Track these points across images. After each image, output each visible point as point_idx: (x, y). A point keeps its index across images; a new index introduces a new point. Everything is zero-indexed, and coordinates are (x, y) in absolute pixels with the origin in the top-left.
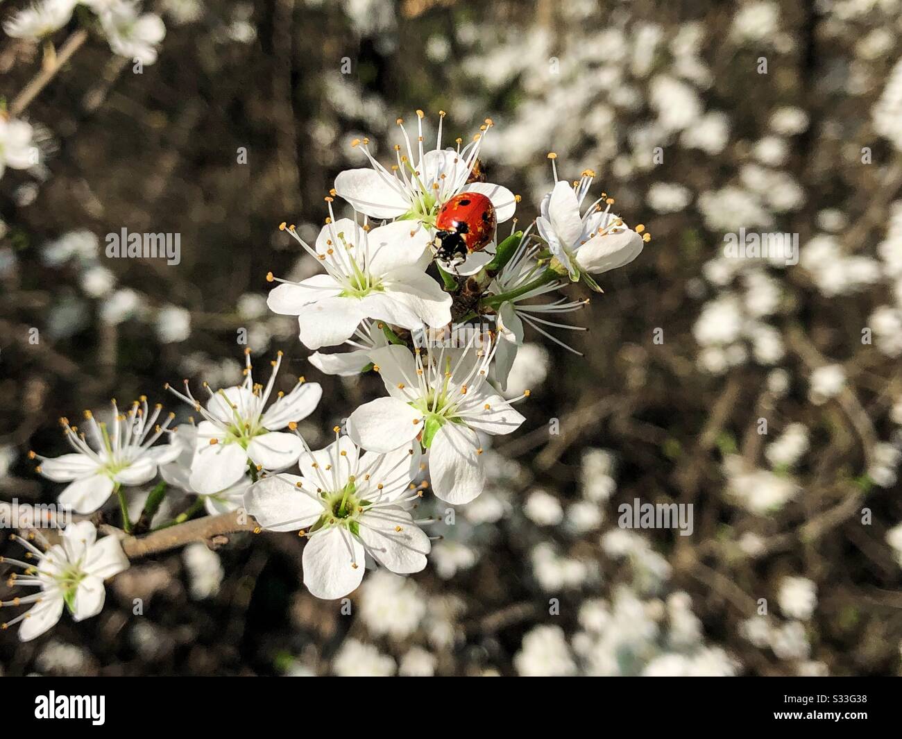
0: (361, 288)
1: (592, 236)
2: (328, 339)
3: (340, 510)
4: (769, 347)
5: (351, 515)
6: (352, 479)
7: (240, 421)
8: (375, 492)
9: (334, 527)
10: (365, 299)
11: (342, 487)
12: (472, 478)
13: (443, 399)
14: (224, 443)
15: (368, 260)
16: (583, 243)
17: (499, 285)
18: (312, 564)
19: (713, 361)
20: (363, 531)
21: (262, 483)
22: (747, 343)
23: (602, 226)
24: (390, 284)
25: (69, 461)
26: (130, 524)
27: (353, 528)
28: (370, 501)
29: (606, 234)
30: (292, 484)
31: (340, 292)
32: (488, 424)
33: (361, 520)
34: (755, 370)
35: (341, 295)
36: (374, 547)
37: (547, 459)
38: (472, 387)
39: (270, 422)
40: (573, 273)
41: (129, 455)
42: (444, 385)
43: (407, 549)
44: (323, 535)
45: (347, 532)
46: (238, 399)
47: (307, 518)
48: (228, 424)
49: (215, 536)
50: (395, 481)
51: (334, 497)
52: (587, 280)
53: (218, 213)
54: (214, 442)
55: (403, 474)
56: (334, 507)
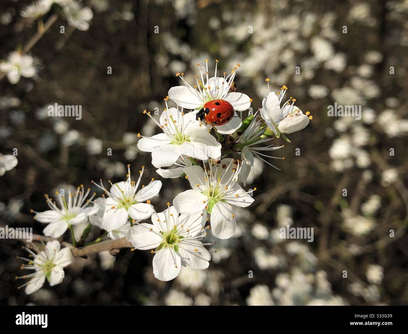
0: (180, 140)
1: (286, 117)
2: (165, 163)
3: (170, 241)
4: (363, 160)
5: (175, 243)
6: (175, 227)
7: (125, 198)
8: (186, 232)
9: (167, 248)
10: (181, 146)
11: (171, 230)
12: (230, 227)
13: (217, 190)
14: (118, 208)
15: (183, 128)
16: (281, 120)
17: (243, 138)
18: (157, 265)
19: (338, 166)
20: (180, 250)
21: (135, 227)
22: (354, 158)
23: (290, 112)
24: (193, 138)
25: (48, 214)
26: (76, 242)
27: (176, 249)
28: (183, 236)
29: (292, 116)
30: (148, 229)
31: (170, 142)
32: (238, 202)
33: (180, 245)
34: (356, 171)
35: (171, 144)
36: (185, 257)
37: (262, 209)
38: (230, 185)
39: (138, 198)
40: (277, 134)
41: (75, 211)
42: (217, 185)
43: (200, 259)
44: (162, 252)
45: (173, 251)
46: (124, 188)
47: (155, 244)
48: (119, 199)
49: (113, 249)
50: (195, 227)
51: (167, 234)
52: (283, 137)
53: (114, 96)
54: (113, 208)
55: (198, 224)
56: (167, 239)
